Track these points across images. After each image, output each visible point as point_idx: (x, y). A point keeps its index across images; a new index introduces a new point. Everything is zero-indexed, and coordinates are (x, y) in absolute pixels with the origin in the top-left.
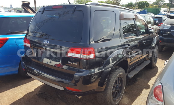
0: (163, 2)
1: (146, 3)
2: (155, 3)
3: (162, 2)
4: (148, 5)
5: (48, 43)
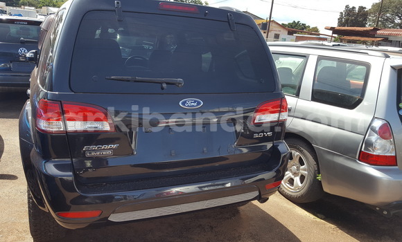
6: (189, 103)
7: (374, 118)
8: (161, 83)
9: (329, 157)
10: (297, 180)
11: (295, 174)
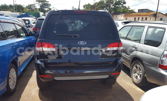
0: (35, 7)
1: (20, 6)
2: (28, 7)
3: (33, 6)
4: (23, 8)
5: (85, 43)
6: (81, 43)
7: (165, 50)
8: (72, 36)
9: (148, 67)
10: (139, 77)
11: (138, 74)
